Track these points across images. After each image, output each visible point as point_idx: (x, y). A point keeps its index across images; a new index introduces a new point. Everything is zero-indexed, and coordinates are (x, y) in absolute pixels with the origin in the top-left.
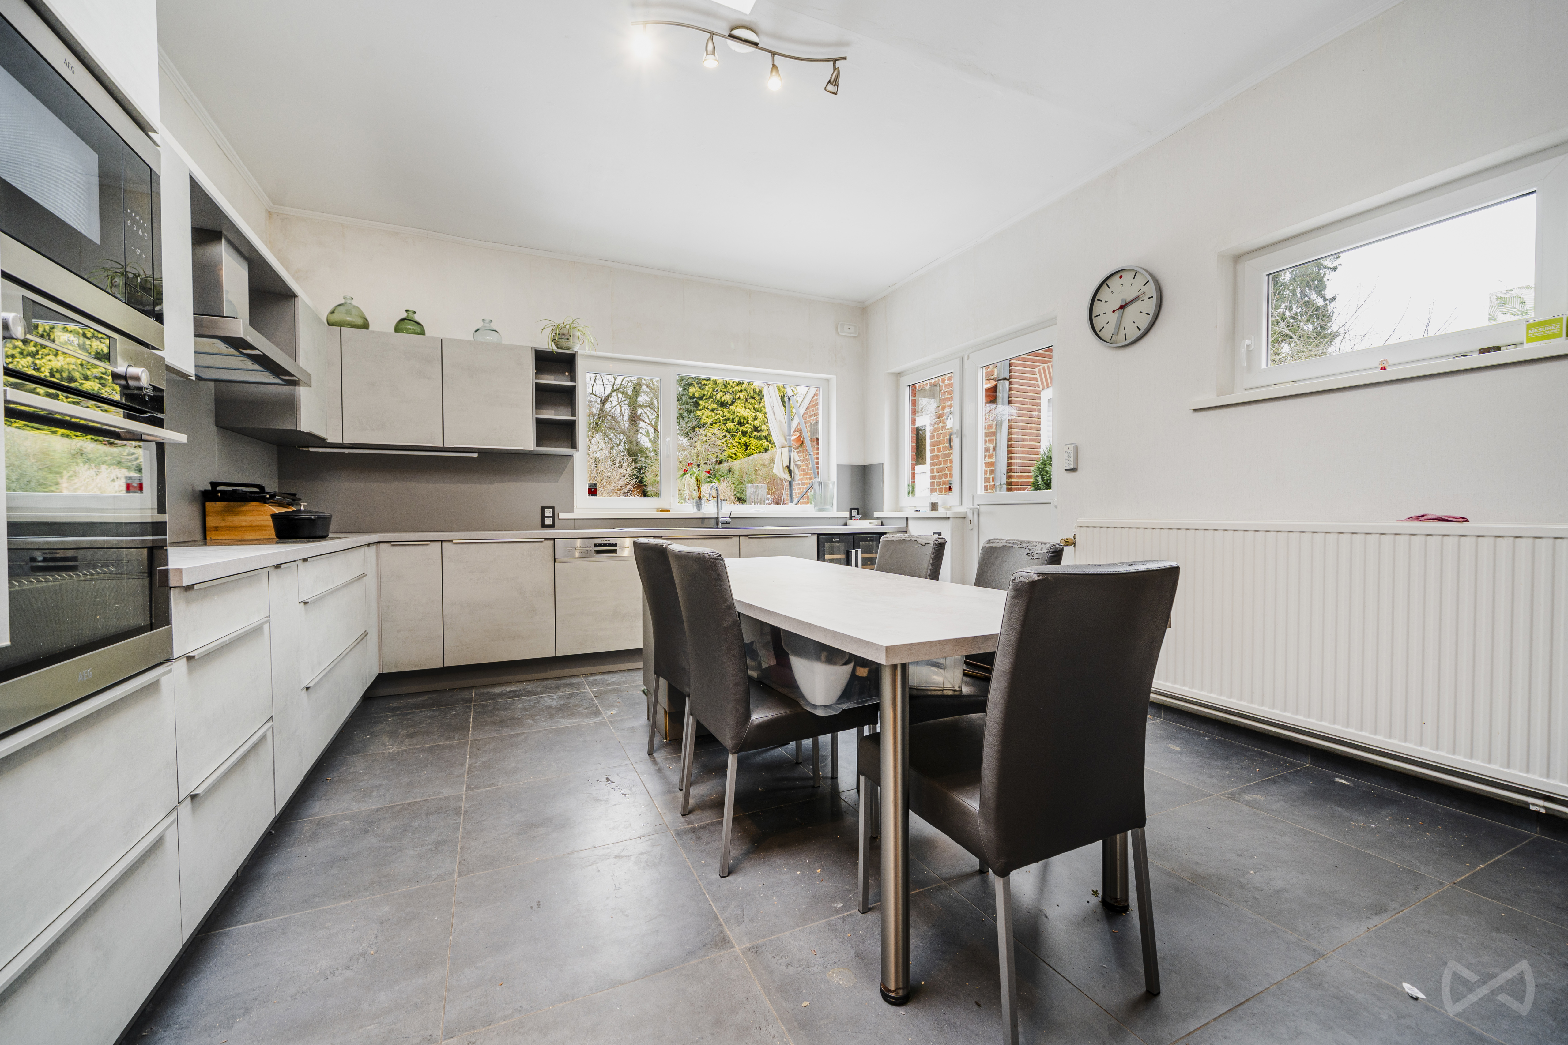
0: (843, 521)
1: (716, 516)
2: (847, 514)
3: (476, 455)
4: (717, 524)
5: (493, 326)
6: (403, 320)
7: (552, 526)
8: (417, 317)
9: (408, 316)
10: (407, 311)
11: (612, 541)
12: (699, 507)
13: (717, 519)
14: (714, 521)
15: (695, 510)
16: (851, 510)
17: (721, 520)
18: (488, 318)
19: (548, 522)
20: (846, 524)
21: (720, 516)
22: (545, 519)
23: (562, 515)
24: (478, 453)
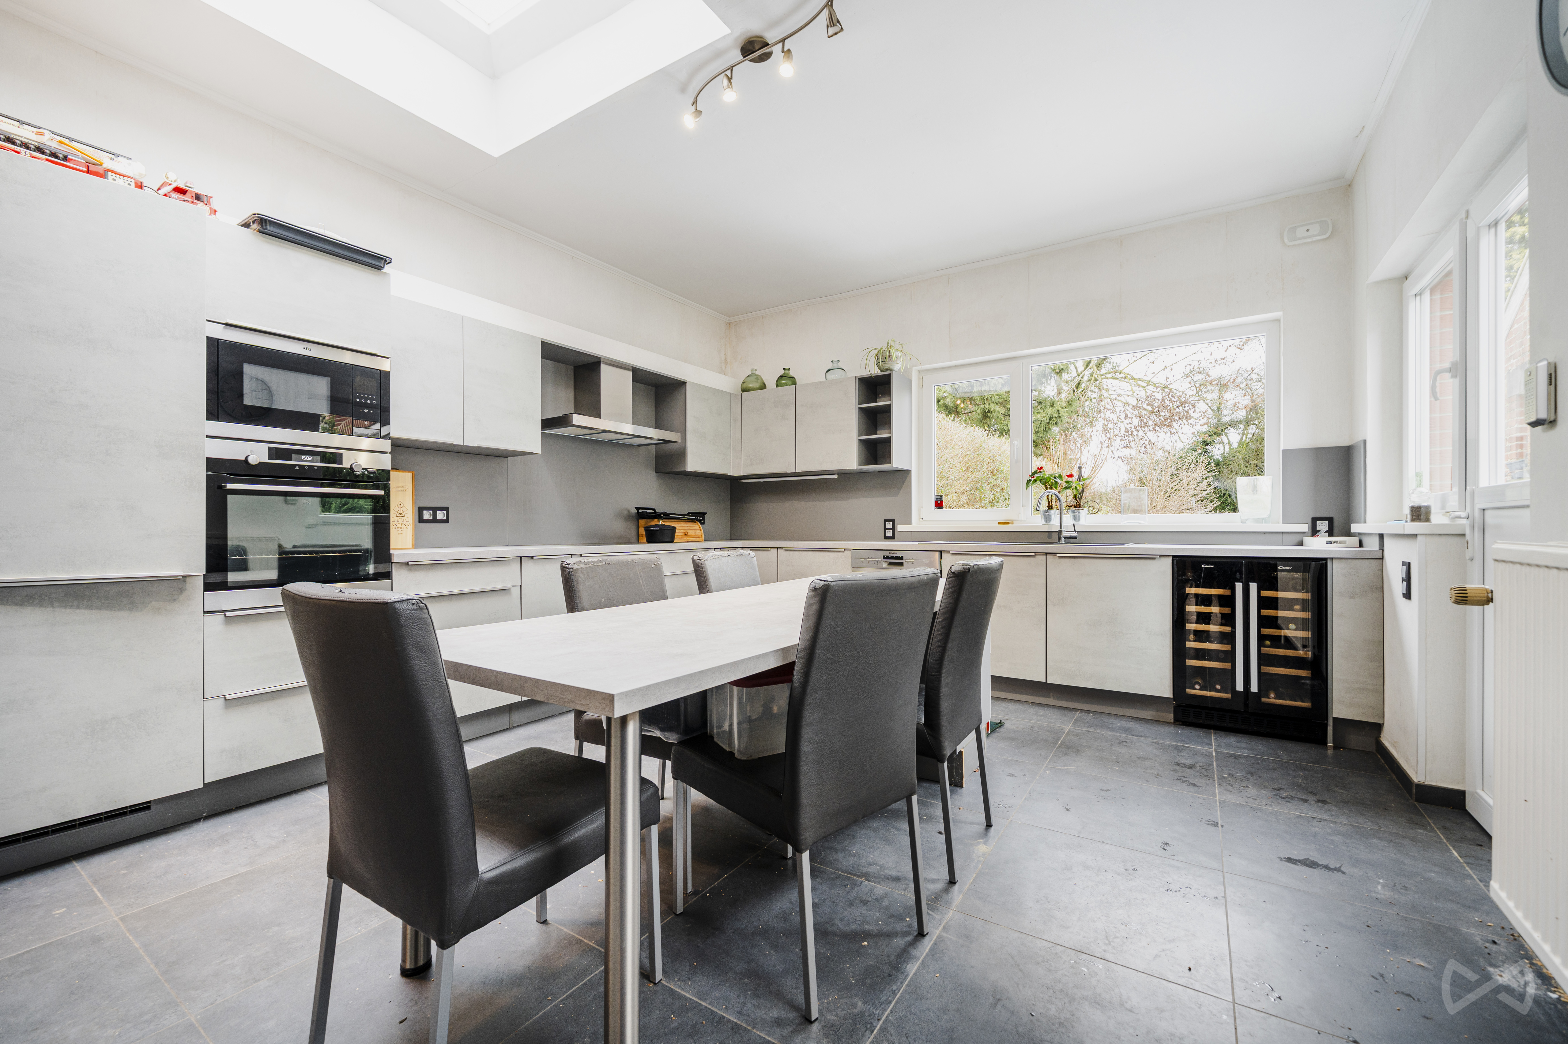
0: (1297, 538)
1: (1058, 529)
2: (1305, 527)
3: (836, 476)
4: (1059, 539)
5: (841, 365)
6: (781, 376)
7: (893, 538)
8: (791, 373)
9: (784, 373)
10: (784, 369)
11: (899, 554)
12: (1047, 519)
13: (1059, 532)
14: (1055, 536)
15: (1043, 522)
16: (1314, 520)
17: (1064, 534)
18: (835, 359)
19: (889, 534)
20: (1301, 543)
21: (1063, 529)
22: (887, 531)
23: (900, 528)
24: (838, 474)
